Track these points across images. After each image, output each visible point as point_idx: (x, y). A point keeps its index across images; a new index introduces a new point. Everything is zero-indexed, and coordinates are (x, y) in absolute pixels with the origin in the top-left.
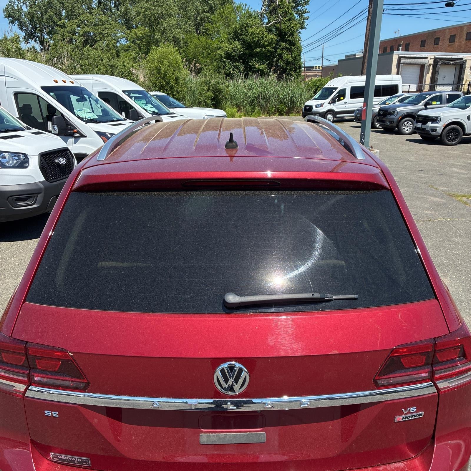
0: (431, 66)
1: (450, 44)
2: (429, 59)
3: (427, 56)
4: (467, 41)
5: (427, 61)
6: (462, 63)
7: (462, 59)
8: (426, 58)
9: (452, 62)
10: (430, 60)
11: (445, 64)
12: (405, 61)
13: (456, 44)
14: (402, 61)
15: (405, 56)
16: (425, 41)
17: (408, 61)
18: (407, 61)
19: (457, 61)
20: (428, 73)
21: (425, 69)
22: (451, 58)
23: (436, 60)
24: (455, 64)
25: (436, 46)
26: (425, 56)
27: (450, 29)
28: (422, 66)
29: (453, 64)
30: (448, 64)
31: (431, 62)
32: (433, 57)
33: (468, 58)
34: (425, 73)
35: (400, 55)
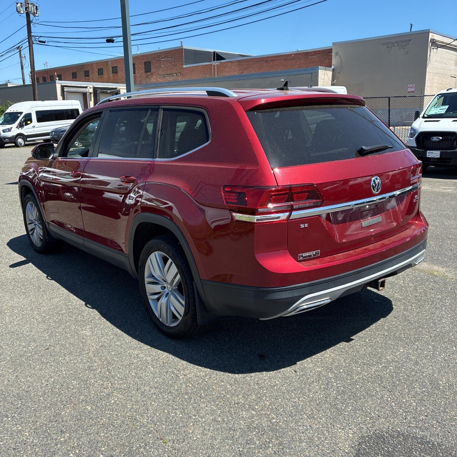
0: (92, 94)
1: (99, 76)
2: (88, 88)
3: (87, 86)
4: (114, 74)
5: (88, 90)
6: (117, 92)
7: (116, 88)
8: (86, 87)
9: (109, 91)
10: (90, 89)
11: (103, 93)
12: (68, 89)
13: (105, 76)
14: (65, 90)
15: (67, 85)
16: (76, 73)
17: (71, 90)
18: (69, 89)
19: (113, 91)
20: (91, 101)
21: (88, 97)
22: (107, 88)
23: (94, 88)
24: (111, 93)
25: (86, 78)
26: (85, 86)
27: (97, 63)
28: (85, 95)
29: (110, 93)
30: (106, 93)
31: (91, 90)
32: (92, 86)
33: (120, 87)
34: (88, 101)
35: (63, 85)
